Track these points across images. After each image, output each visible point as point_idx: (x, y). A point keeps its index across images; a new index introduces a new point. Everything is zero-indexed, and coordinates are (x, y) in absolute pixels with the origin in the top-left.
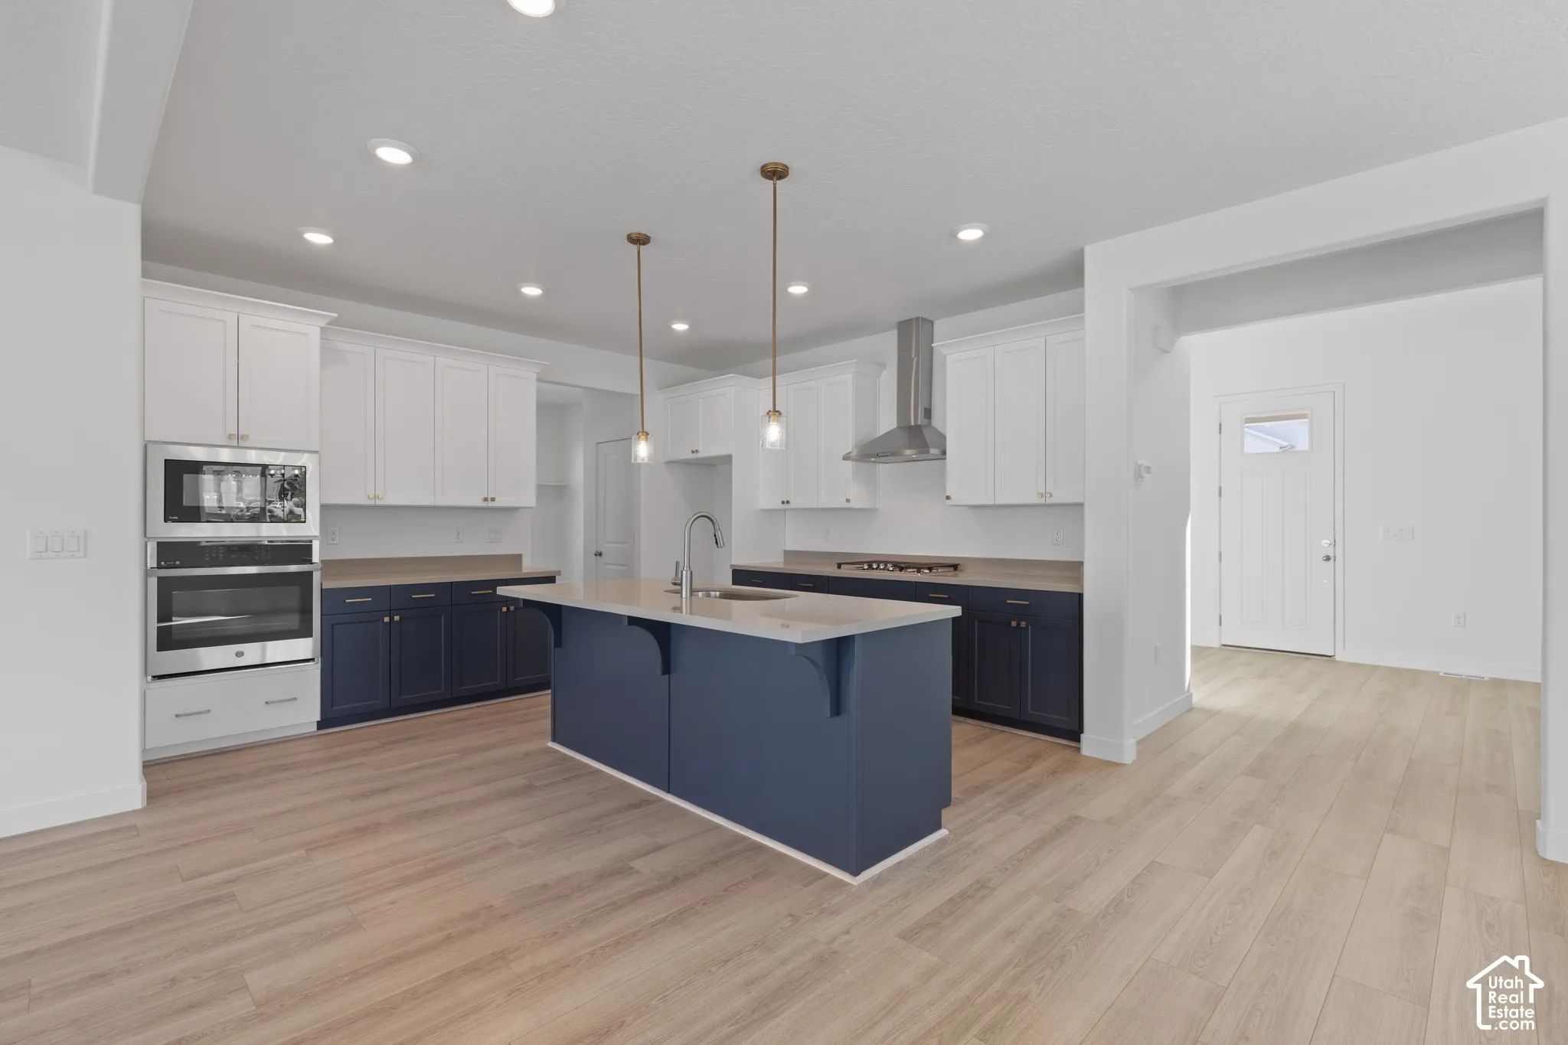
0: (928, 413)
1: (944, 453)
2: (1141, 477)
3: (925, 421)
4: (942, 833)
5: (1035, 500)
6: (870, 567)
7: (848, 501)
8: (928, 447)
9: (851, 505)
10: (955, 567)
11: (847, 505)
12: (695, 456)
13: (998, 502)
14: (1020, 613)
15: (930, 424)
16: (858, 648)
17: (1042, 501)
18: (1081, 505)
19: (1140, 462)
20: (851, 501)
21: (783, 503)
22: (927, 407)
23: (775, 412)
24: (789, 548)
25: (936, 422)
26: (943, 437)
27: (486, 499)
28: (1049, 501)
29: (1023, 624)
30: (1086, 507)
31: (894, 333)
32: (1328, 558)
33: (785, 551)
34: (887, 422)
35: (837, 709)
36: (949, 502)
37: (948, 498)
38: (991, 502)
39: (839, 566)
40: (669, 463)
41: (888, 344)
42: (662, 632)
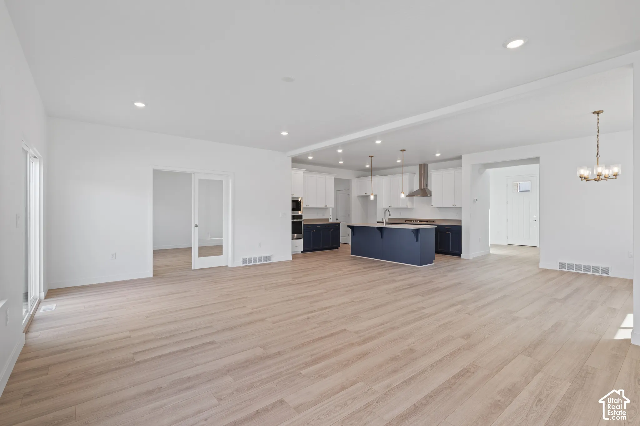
0: (427, 186)
1: (431, 195)
2: (475, 201)
4: (434, 264)
5: (452, 206)
6: (413, 221)
7: (407, 206)
8: (427, 194)
9: (408, 207)
10: (433, 221)
11: (407, 207)
12: (366, 195)
13: (444, 207)
14: (448, 230)
15: (427, 188)
16: (421, 231)
18: (461, 207)
19: (475, 198)
21: (390, 206)
22: (426, 184)
23: (403, 192)
25: (429, 188)
26: (431, 192)
27: (325, 206)
28: (455, 206)
29: (449, 232)
30: (462, 208)
31: (419, 166)
32: (535, 221)
34: (416, 187)
35: (417, 240)
37: (432, 206)
38: (442, 207)
39: (406, 221)
40: (358, 196)
41: (417, 169)
42: (380, 229)
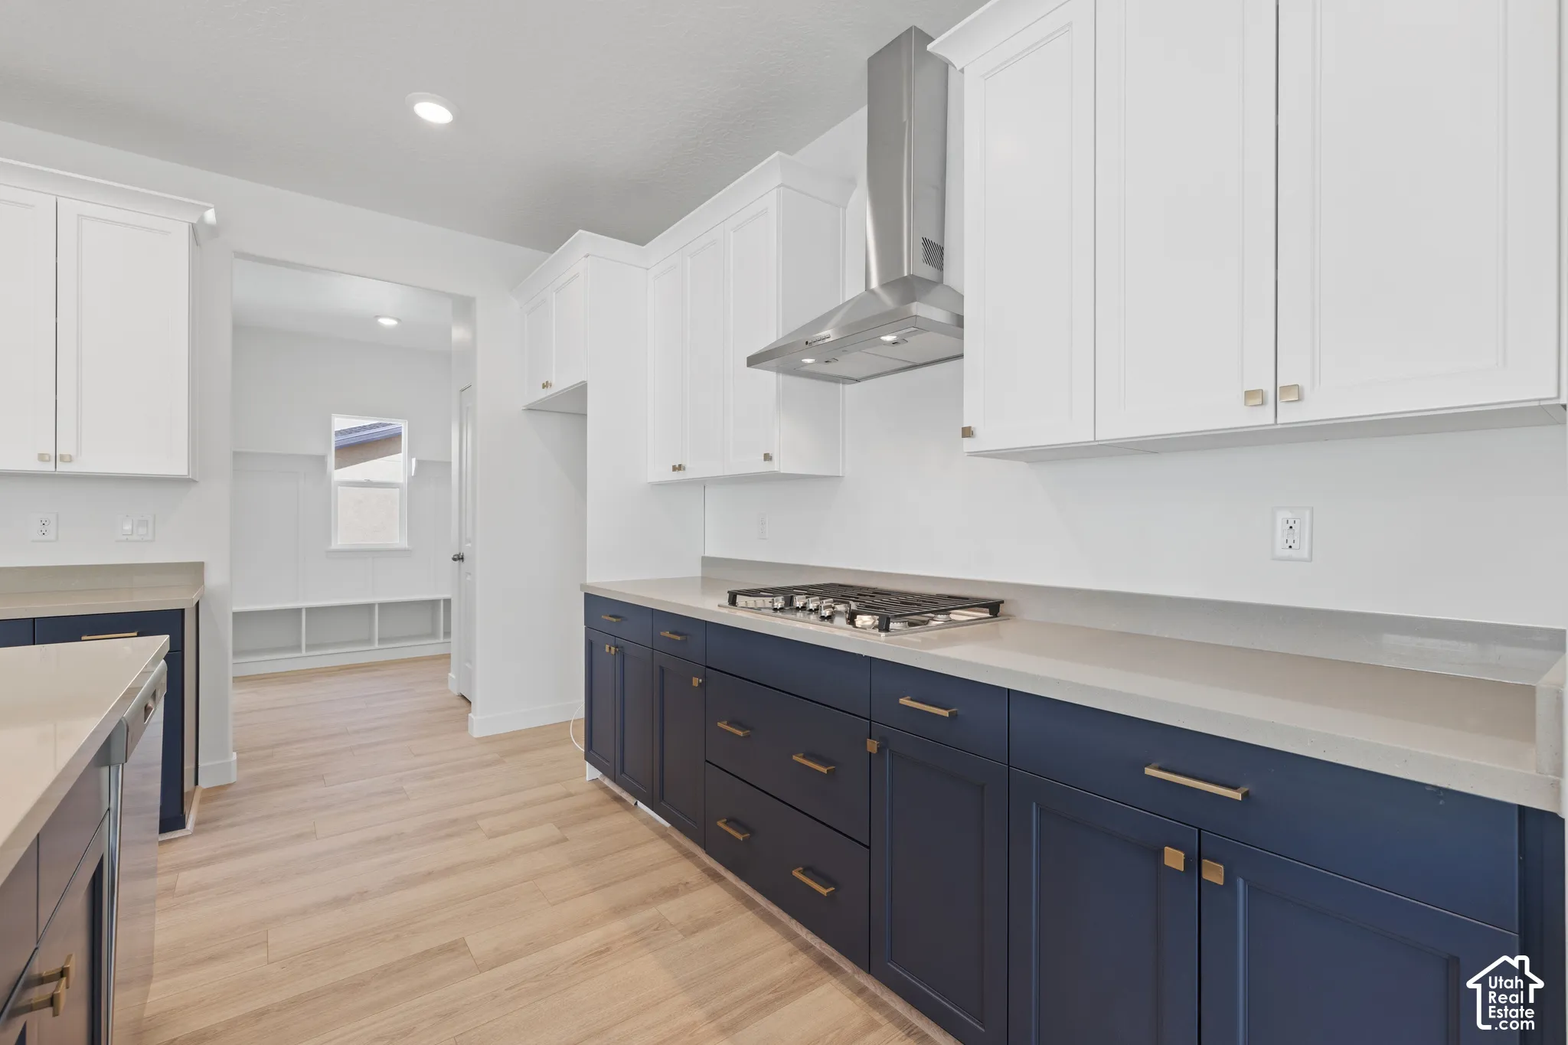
0: (935, 253)
3: (927, 272)
7: (769, 459)
11: (770, 467)
13: (1110, 431)
15: (940, 281)
17: (1264, 417)
20: (775, 458)
21: (674, 469)
22: (932, 239)
24: (711, 553)
33: (703, 558)
36: (968, 444)
37: (967, 432)
38: (1082, 435)
40: (530, 409)
